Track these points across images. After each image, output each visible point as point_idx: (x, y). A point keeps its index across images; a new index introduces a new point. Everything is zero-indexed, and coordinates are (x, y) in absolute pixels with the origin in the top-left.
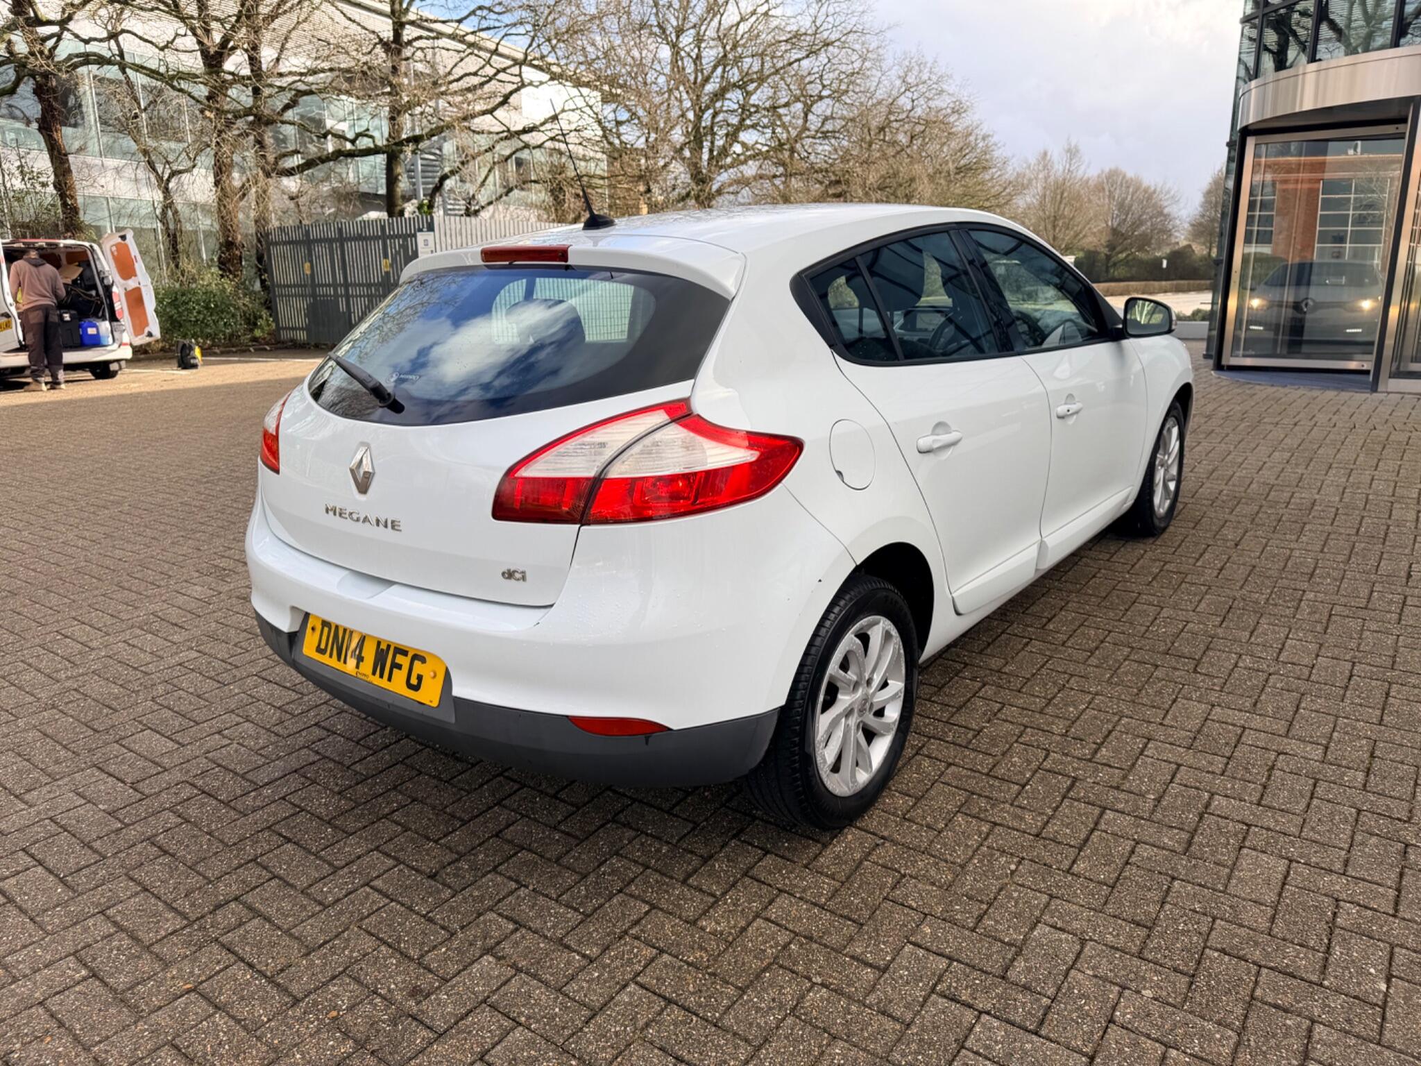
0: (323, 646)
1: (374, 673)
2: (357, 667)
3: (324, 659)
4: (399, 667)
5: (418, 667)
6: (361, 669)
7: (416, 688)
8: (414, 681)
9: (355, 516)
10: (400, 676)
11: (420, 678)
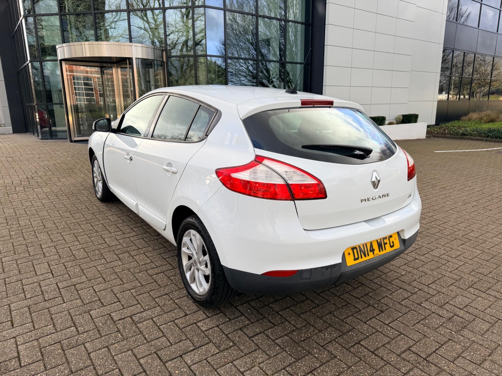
0: (356, 257)
1: (380, 251)
2: (374, 253)
3: (360, 260)
4: (386, 243)
5: (391, 240)
6: (375, 253)
7: (393, 246)
8: (392, 244)
9: (374, 198)
10: (388, 246)
11: (393, 242)
